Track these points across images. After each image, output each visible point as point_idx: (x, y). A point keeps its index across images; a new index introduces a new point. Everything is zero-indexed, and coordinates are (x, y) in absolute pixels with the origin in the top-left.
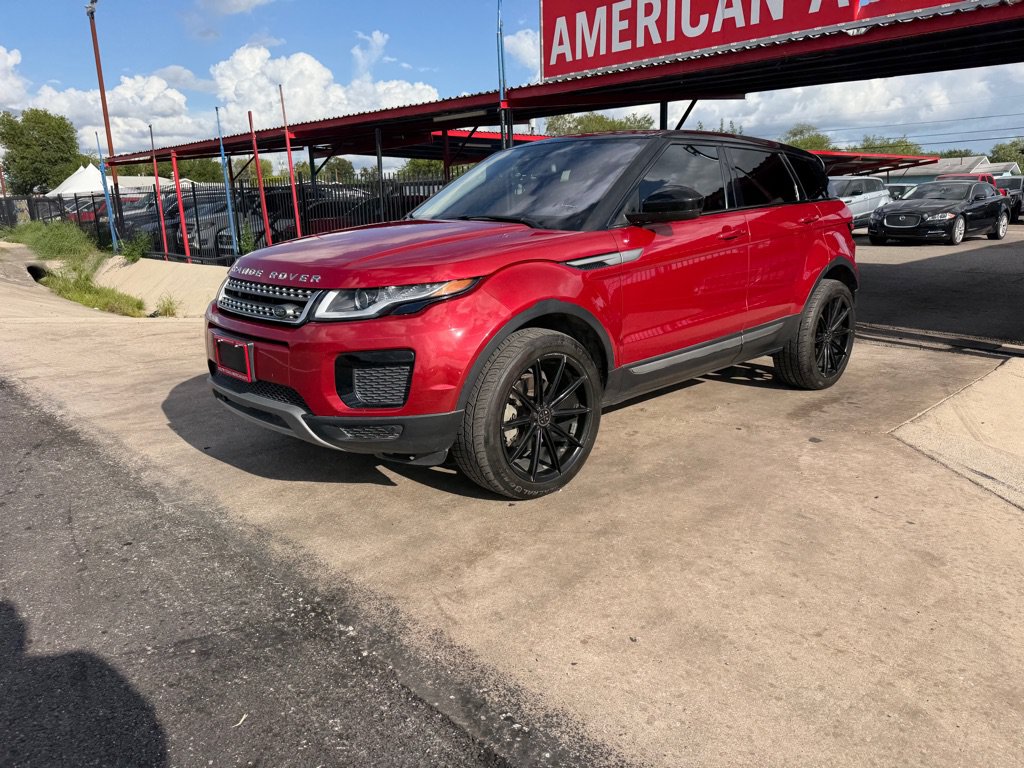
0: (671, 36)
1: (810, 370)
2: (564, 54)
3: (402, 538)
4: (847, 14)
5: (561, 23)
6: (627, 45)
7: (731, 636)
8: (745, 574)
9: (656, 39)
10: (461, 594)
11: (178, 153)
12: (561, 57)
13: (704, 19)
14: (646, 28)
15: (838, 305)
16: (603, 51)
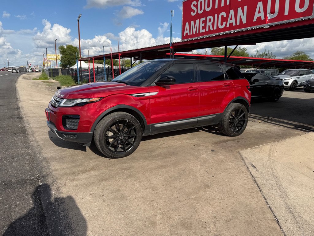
0: (215, 28)
1: (228, 130)
2: (187, 33)
3: (74, 164)
4: (264, 22)
5: (187, 24)
6: (204, 31)
7: (129, 198)
8: (150, 183)
9: (212, 29)
10: (74, 180)
11: (94, 58)
12: (187, 34)
13: (224, 23)
14: (209, 25)
15: (240, 111)
16: (197, 32)
